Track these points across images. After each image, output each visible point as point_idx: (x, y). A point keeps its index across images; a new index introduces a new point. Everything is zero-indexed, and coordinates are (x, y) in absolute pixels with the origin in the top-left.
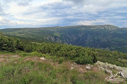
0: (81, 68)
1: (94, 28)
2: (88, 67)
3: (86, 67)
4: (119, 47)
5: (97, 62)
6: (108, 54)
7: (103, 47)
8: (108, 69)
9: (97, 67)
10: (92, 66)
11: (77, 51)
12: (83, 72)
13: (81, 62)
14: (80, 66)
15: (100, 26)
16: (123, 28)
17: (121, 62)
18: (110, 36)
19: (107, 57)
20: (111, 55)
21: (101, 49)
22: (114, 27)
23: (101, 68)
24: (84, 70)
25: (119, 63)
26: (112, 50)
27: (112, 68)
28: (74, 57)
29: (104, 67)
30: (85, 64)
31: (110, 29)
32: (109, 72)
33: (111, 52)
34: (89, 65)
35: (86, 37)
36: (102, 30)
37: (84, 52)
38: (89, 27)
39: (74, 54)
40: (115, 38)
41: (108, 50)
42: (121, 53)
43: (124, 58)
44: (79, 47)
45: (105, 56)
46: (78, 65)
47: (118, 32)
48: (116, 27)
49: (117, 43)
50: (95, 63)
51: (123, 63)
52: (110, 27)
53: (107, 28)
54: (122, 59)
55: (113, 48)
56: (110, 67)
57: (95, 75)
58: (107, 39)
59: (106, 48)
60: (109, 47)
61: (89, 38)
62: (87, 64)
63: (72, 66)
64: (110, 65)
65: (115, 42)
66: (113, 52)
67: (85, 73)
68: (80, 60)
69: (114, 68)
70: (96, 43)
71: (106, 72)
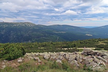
0: (14, 63)
1: (16, 25)
2: (20, 60)
3: (18, 61)
4: (37, 39)
5: (25, 54)
6: (31, 46)
7: (26, 41)
8: (35, 57)
9: (27, 58)
10: (23, 58)
11: (5, 48)
12: (17, 66)
13: (12, 58)
14: (12, 62)
15: (21, 23)
16: (38, 25)
17: (40, 49)
18: (30, 31)
19: (31, 48)
20: (33, 46)
21: (25, 43)
22: (32, 24)
23: (30, 57)
24: (17, 64)
25: (40, 50)
26: (33, 42)
27: (38, 55)
28: (3, 55)
29: (32, 56)
30: (17, 59)
31: (29, 25)
32: (37, 58)
33: (33, 44)
34: (20, 58)
35: (10, 33)
36: (23, 26)
37: (13, 47)
38: (11, 24)
39: (3, 52)
40: (34, 32)
41: (31, 42)
42: (40, 43)
43: (42, 46)
44: (6, 44)
45: (29, 48)
46: (10, 61)
47: (35, 28)
48: (34, 24)
49: (36, 36)
50: (24, 55)
51: (42, 50)
52: (29, 24)
53: (27, 25)
54: (40, 47)
55: (33, 41)
56: (36, 55)
57: (28, 65)
58: (28, 34)
59: (29, 41)
60: (31, 39)
61: (12, 34)
62: (18, 58)
63: (4, 65)
64: (35, 53)
65: (34, 36)
66: (34, 43)
67: (18, 66)
68: (11, 56)
69: (39, 55)
70: (20, 38)
71: (35, 60)
